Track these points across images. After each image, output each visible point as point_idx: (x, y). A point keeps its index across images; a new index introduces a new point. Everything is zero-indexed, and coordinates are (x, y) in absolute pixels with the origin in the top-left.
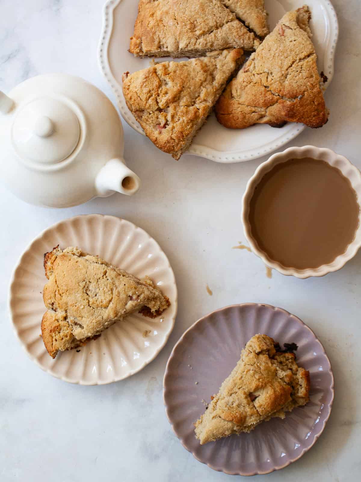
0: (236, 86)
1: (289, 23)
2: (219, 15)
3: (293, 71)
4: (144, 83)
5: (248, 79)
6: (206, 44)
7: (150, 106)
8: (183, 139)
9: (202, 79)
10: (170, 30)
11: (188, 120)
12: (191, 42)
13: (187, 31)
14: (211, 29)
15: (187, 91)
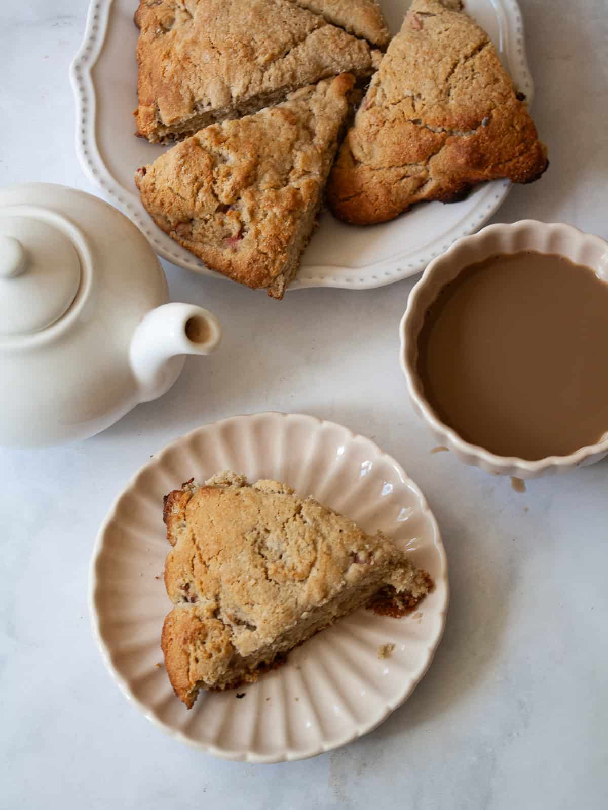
0: (358, 138)
1: (428, 6)
2: (293, 20)
3: (460, 79)
4: (180, 166)
5: (377, 119)
6: (283, 75)
7: (203, 205)
8: (281, 248)
9: (291, 137)
10: (208, 70)
11: (284, 211)
12: (253, 79)
13: (241, 61)
14: (285, 48)
15: (268, 162)
